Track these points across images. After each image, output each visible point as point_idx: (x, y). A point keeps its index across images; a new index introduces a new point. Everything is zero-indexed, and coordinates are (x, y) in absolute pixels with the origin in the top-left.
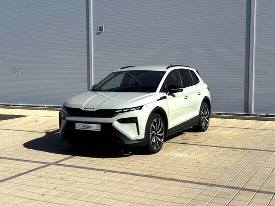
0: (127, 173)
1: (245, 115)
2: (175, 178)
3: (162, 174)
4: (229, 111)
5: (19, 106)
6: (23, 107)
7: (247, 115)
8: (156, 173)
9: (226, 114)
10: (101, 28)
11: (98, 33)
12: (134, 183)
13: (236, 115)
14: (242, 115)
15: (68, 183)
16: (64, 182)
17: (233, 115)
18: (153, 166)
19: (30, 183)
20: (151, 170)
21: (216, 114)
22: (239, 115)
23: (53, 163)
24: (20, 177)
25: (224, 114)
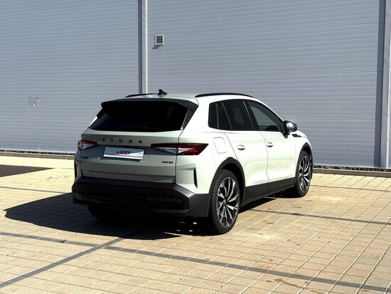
0: (223, 264)
1: (375, 170)
2: (303, 274)
3: (278, 267)
4: (352, 164)
5: (37, 153)
6: (44, 155)
7: (378, 170)
8: (269, 265)
9: (347, 168)
10: (160, 39)
11: (156, 47)
12: (238, 282)
13: (361, 169)
14: (370, 169)
15: (133, 281)
16: (126, 279)
17: (357, 169)
18: (261, 252)
19: (71, 279)
20: (259, 258)
21: (332, 167)
22: (367, 169)
23: (103, 245)
24: (53, 269)
25: (343, 168)
